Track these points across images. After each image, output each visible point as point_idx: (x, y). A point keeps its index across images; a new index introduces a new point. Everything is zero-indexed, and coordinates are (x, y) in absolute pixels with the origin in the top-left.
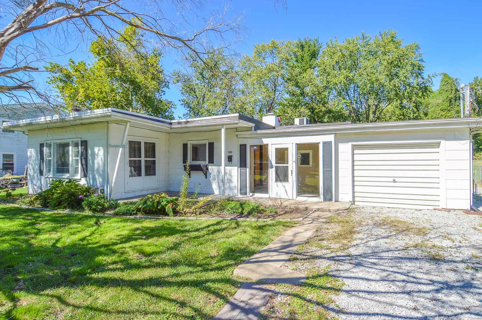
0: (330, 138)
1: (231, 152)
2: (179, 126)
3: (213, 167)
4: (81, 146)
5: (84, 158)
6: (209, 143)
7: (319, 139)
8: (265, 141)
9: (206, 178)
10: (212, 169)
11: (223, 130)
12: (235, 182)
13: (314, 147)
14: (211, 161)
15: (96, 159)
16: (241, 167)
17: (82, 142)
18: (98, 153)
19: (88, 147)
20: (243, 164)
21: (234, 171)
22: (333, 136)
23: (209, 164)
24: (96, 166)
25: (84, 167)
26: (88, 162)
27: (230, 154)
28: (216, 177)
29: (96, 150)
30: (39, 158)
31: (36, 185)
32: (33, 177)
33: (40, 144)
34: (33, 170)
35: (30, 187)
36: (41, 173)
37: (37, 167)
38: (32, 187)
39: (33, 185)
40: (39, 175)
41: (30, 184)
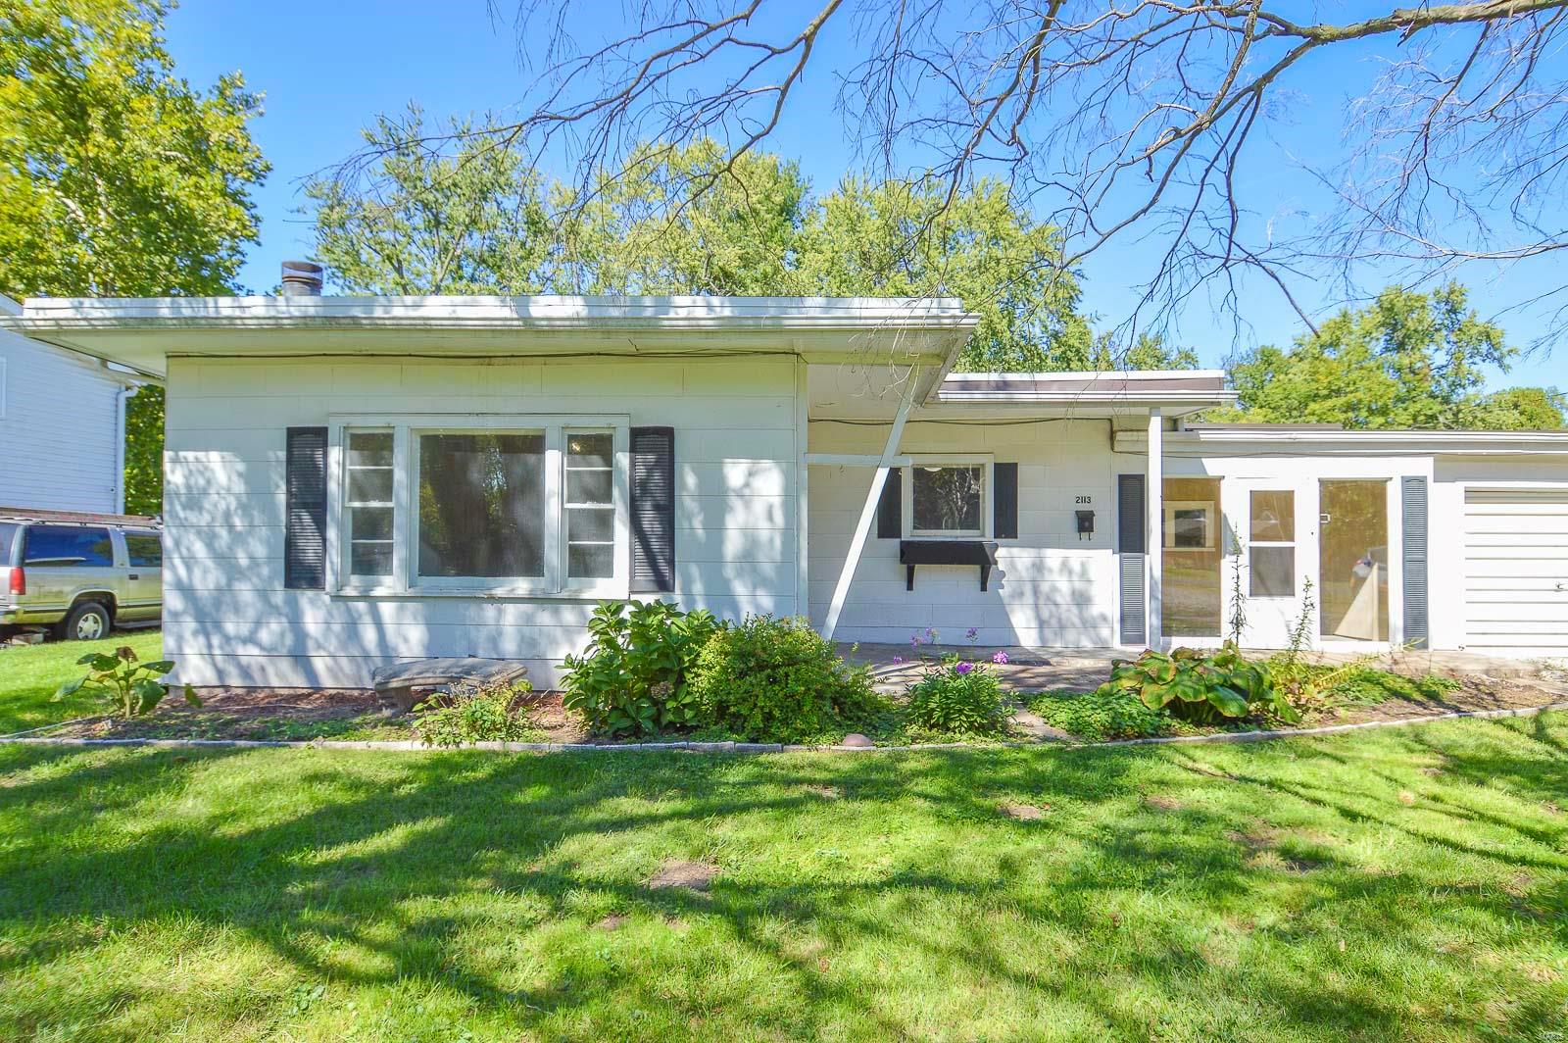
0: (1423, 467)
1: (1086, 500)
2: (965, 396)
3: (1015, 551)
4: (633, 449)
5: (657, 508)
6: (996, 465)
7: (1392, 470)
8: (1213, 467)
9: (984, 588)
10: (1010, 558)
11: (1155, 425)
12: (1107, 601)
13: (1375, 491)
14: (1006, 528)
15: (732, 509)
16: (1122, 549)
17: (636, 434)
18: (747, 485)
19: (678, 459)
20: (1131, 539)
21: (1102, 565)
22: (1430, 460)
23: (998, 541)
24: (733, 544)
25: (655, 545)
26: (680, 523)
27: (1084, 507)
28: (1028, 589)
29: (735, 473)
30: (281, 498)
31: (251, 639)
32: (223, 597)
33: (285, 431)
34: (224, 560)
35: (187, 650)
36: (300, 574)
37: (261, 548)
38: (205, 651)
39: (216, 641)
40: (279, 585)
41: (188, 635)
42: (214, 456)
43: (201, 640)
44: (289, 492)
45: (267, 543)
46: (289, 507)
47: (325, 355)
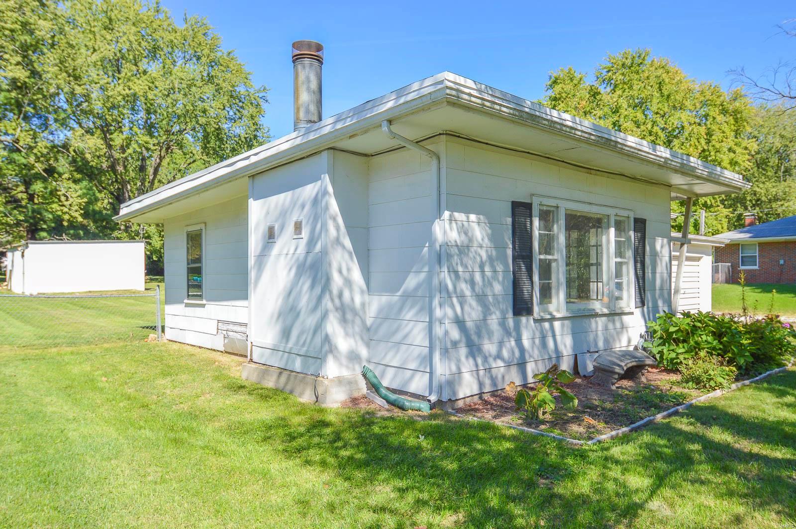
4: (634, 230)
5: (641, 262)
15: (658, 264)
17: (635, 221)
18: (661, 251)
19: (646, 236)
24: (658, 280)
26: (646, 271)
29: (658, 244)
30: (510, 252)
31: (499, 356)
32: (482, 327)
33: (510, 205)
34: (481, 298)
35: (464, 370)
36: (521, 307)
37: (500, 288)
38: (474, 369)
39: (479, 361)
40: (510, 314)
41: (463, 359)
42: (473, 217)
43: (471, 361)
44: (514, 248)
45: (503, 284)
46: (514, 258)
47: (528, 153)
